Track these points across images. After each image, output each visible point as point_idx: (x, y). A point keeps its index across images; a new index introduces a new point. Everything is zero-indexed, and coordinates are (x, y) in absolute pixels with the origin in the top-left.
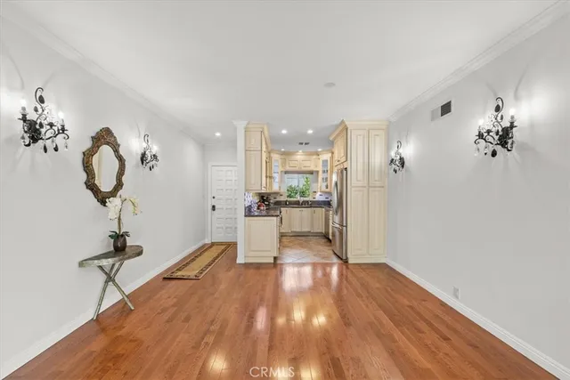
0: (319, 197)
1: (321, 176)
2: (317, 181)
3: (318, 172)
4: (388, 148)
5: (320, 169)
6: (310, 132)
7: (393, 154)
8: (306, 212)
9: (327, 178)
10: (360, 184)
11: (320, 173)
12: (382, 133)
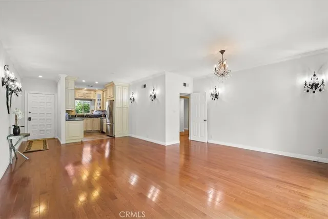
0: (95, 113)
1: (97, 102)
2: (94, 104)
3: (95, 100)
4: (129, 94)
5: (97, 99)
6: (97, 83)
7: (131, 97)
8: (89, 120)
9: (100, 104)
10: (120, 106)
11: (97, 100)
12: (127, 88)
